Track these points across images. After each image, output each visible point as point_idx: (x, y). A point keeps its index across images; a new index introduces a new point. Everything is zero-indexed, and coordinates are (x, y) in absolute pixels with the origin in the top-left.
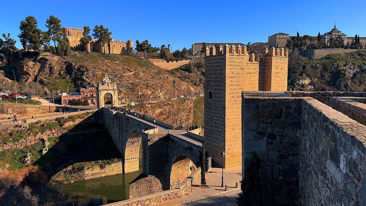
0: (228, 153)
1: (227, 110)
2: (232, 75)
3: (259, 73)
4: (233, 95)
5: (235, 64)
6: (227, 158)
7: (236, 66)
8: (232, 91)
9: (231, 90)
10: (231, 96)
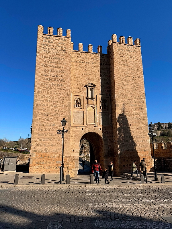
0: (35, 151)
1: (37, 94)
2: (46, 55)
3: (101, 64)
4: (48, 78)
5: (51, 44)
6: (34, 158)
7: (53, 46)
8: (46, 73)
9: (45, 71)
10: (45, 78)
